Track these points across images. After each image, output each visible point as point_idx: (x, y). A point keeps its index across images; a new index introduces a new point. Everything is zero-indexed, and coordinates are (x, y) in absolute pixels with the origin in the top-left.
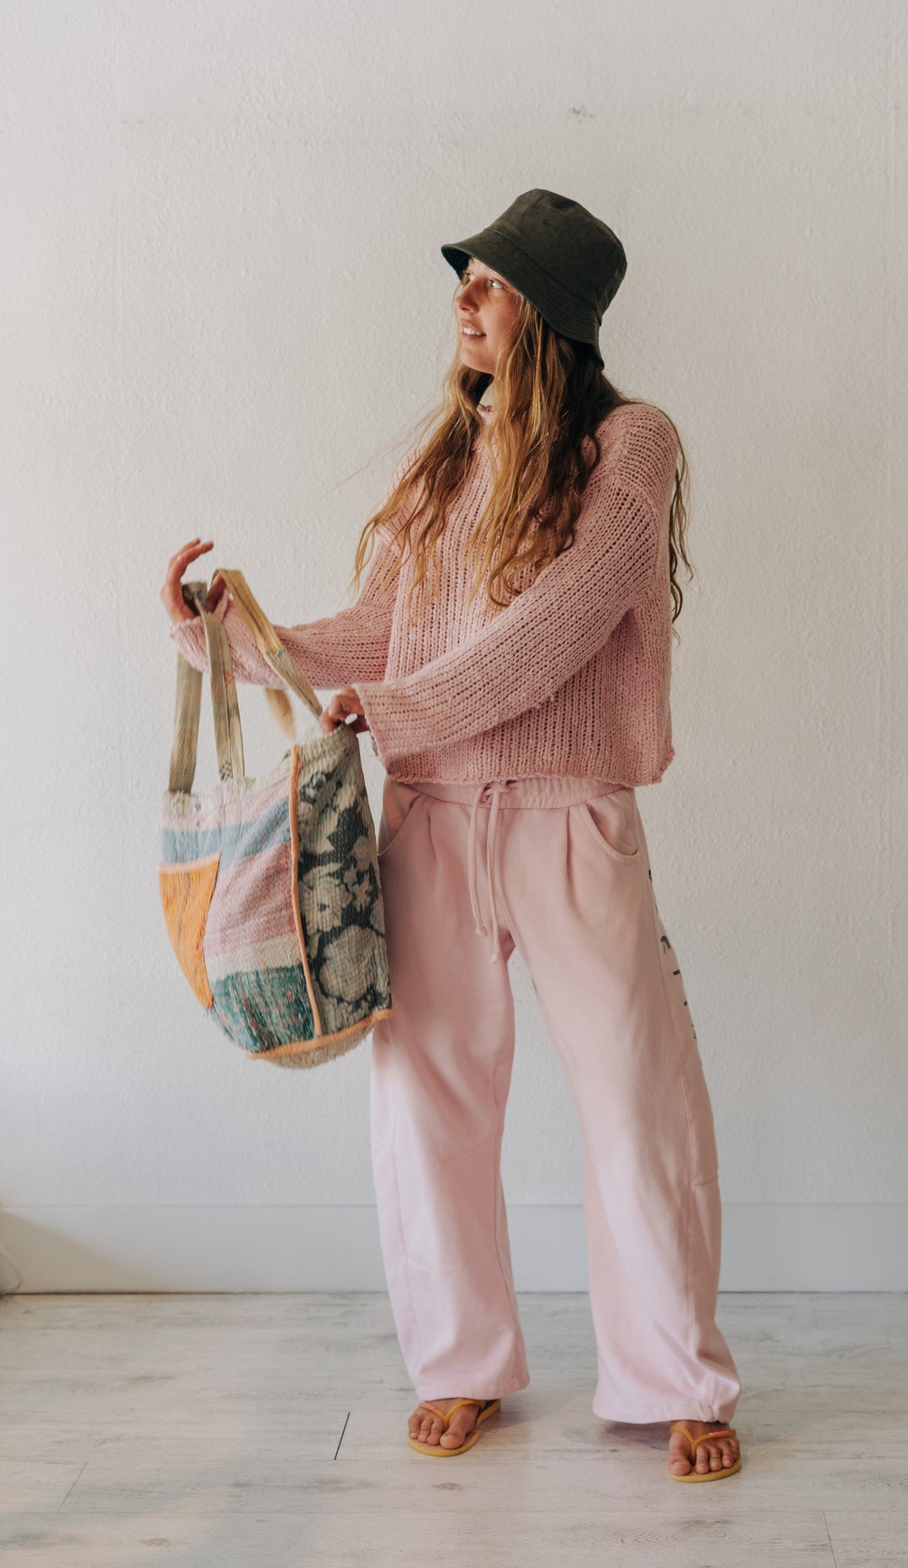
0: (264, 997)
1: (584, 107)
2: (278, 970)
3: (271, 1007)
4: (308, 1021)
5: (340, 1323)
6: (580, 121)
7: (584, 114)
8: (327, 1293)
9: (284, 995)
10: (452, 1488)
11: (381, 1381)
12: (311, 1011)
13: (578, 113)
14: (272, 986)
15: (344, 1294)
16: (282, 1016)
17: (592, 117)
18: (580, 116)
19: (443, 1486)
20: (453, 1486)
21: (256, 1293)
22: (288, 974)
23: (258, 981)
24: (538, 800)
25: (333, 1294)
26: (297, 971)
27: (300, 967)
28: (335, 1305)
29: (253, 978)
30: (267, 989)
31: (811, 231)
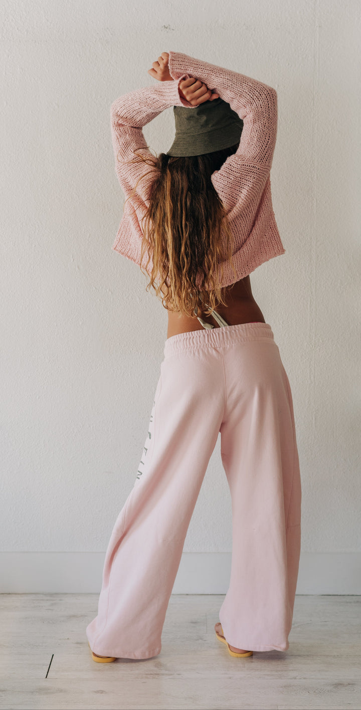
1: (169, 25)
5: (49, 609)
7: (170, 29)
8: (43, 594)
10: (101, 693)
11: (68, 639)
13: (167, 28)
15: (51, 595)
17: (173, 30)
18: (168, 30)
19: (97, 692)
20: (102, 692)
21: (10, 594)
25: (45, 594)
28: (47, 600)
31: (278, 86)
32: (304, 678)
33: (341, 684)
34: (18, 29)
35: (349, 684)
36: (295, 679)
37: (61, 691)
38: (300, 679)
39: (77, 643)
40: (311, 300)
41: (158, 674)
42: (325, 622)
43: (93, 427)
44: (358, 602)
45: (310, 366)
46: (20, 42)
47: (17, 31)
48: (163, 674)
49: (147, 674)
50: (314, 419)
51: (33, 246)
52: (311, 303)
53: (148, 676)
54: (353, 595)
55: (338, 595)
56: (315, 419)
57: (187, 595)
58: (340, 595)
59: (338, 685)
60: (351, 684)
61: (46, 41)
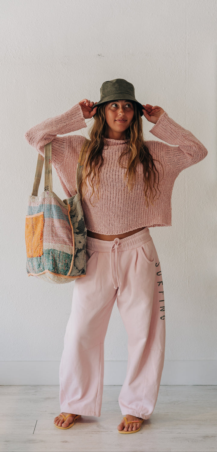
0: (59, 259)
1: (101, 54)
2: (66, 254)
3: (60, 262)
4: (67, 270)
5: (34, 394)
6: (100, 58)
7: (101, 56)
9: (65, 261)
10: (66, 442)
11: (46, 411)
12: (69, 268)
14: (63, 257)
15: (35, 386)
16: (62, 266)
17: (103, 56)
18: (100, 56)
19: (64, 442)
21: (10, 386)
22: (68, 256)
23: (60, 254)
24: (128, 248)
25: (32, 386)
26: (71, 256)
27: (72, 255)
29: (59, 253)
30: (61, 257)
31: (165, 88)
32: (186, 433)
33: (207, 437)
34: (13, 57)
35: (212, 436)
36: (180, 434)
37: (42, 441)
38: (183, 434)
39: (51, 414)
40: (185, 213)
41: (99, 431)
42: (197, 400)
43: (59, 288)
44: (215, 389)
45: (185, 251)
46: (15, 65)
47: (13, 58)
48: (102, 431)
49: (93, 431)
50: (187, 282)
51: (23, 182)
52: (185, 214)
53: (93, 432)
54: (212, 385)
55: (203, 385)
56: (189, 282)
57: (115, 385)
58: (204, 385)
59: (206, 437)
60: (213, 436)
61: (30, 64)
